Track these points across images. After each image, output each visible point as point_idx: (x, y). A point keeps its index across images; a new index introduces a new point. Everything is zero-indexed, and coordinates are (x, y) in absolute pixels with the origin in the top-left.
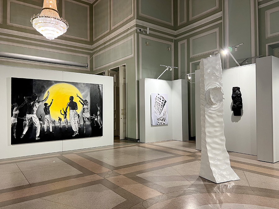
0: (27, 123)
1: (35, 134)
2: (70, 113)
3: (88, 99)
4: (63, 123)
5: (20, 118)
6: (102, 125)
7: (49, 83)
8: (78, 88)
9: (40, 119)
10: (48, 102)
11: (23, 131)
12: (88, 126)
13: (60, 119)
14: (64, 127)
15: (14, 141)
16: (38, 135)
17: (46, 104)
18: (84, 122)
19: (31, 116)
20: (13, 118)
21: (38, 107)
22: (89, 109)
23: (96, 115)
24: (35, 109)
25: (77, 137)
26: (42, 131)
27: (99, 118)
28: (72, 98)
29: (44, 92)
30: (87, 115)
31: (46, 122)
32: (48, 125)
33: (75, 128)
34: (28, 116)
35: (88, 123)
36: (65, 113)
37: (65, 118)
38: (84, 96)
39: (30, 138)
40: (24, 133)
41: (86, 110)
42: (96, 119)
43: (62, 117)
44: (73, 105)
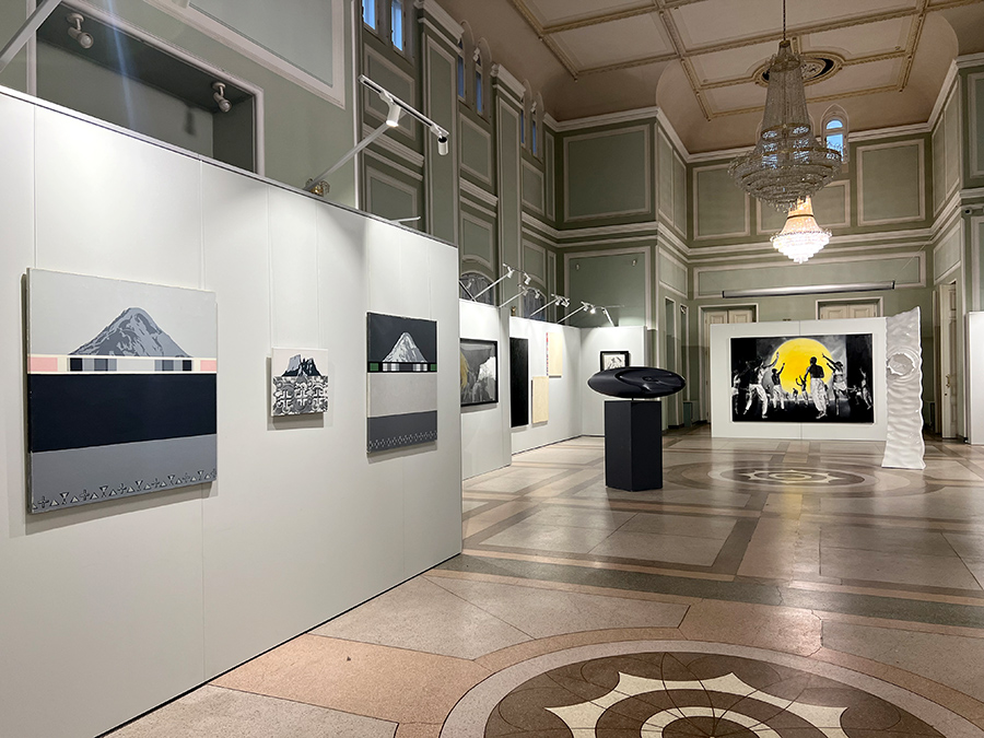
0: (751, 394)
1: (761, 411)
2: (812, 382)
3: (843, 360)
4: (800, 398)
5: (742, 387)
6: (871, 404)
7: (778, 341)
8: (824, 343)
9: (767, 392)
10: (778, 367)
11: (746, 405)
12: (841, 404)
13: (796, 392)
14: (802, 404)
15: (737, 418)
16: (764, 412)
17: (774, 371)
18: (837, 397)
19: (755, 386)
20: (734, 389)
21: (764, 374)
22: (845, 377)
23: (859, 385)
24: (760, 377)
25: (823, 420)
26: (770, 406)
27: (865, 391)
28: (814, 360)
29: (771, 354)
30: (843, 386)
31: (775, 395)
32: (779, 400)
33: (821, 406)
34: (752, 386)
36: (804, 382)
37: (804, 390)
38: (835, 356)
39: (754, 415)
40: (747, 408)
41: (839, 379)
42: (859, 394)
43: (799, 389)
44: (816, 371)
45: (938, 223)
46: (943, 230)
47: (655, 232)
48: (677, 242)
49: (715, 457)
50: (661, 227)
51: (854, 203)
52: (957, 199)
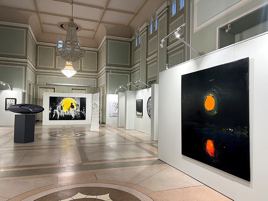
1: (57, 117)
2: (71, 109)
5: (52, 111)
6: (85, 115)
7: (63, 98)
8: (75, 99)
9: (59, 112)
11: (53, 115)
12: (78, 115)
13: (67, 112)
14: (68, 115)
15: (50, 119)
16: (58, 117)
17: (61, 106)
18: (77, 113)
19: (56, 110)
20: (50, 111)
21: (59, 107)
24: (57, 108)
27: (84, 112)
28: (72, 104)
29: (61, 102)
30: (79, 111)
31: (61, 113)
32: (62, 114)
33: (73, 116)
34: (55, 110)
35: (79, 114)
36: (69, 109)
37: (69, 111)
40: (53, 116)
41: (78, 109)
42: (82, 112)
43: (68, 111)
44: (72, 107)
45: (99, 73)
46: (101, 74)
47: (27, 63)
48: (33, 66)
49: (43, 131)
50: (29, 61)
51: (81, 64)
52: (105, 68)
